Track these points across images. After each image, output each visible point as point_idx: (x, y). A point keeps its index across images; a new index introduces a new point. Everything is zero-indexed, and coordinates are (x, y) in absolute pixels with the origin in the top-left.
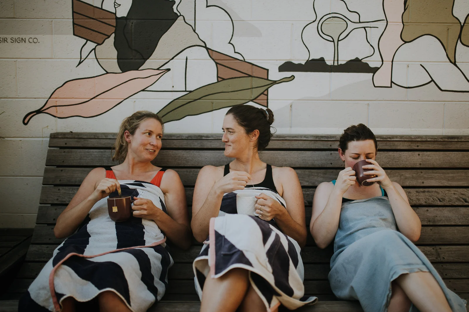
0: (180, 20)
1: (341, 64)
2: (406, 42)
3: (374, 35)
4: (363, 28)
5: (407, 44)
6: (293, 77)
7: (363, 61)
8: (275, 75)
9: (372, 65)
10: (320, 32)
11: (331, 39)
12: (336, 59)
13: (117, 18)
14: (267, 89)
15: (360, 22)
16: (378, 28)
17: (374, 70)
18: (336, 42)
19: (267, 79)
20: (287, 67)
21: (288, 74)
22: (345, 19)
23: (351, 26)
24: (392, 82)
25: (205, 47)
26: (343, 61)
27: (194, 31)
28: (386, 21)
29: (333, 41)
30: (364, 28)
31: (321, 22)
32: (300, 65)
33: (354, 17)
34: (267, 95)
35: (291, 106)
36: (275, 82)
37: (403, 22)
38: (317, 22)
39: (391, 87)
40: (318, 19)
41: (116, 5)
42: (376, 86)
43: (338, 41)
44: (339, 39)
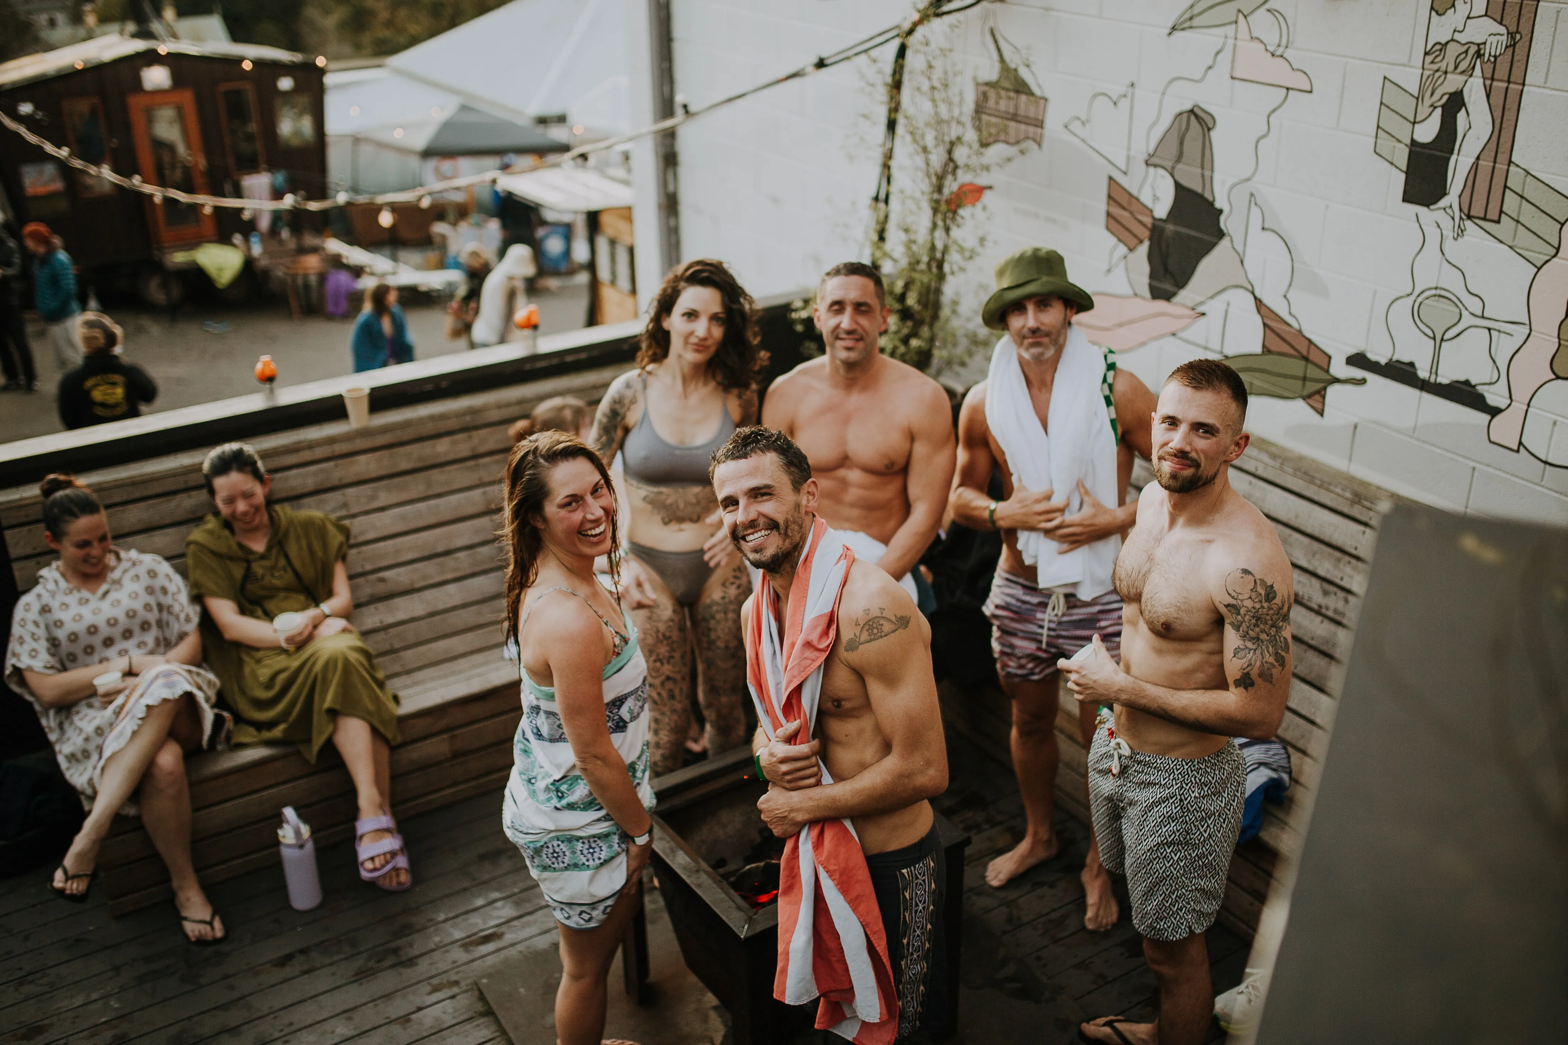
0: (1224, 243)
1: (1440, 384)
2: (1558, 377)
3: (1504, 347)
4: (1487, 331)
5: (1559, 381)
6: (1363, 381)
7: (1479, 388)
8: (1339, 368)
9: (1492, 400)
10: (1416, 314)
11: (1431, 335)
12: (1434, 370)
13: (1154, 218)
14: (1325, 389)
15: (1483, 317)
16: (1511, 335)
17: (1494, 412)
18: (1439, 341)
19: (1327, 371)
20: (1358, 360)
21: (1358, 373)
22: (1457, 302)
23: (1467, 320)
24: (1520, 443)
25: (1253, 294)
26: (1444, 378)
27: (1242, 262)
28: (1528, 327)
29: (1434, 339)
30: (1489, 329)
31: (1420, 299)
32: (1377, 364)
33: (1474, 305)
34: (1324, 397)
35: (1356, 427)
36: (1337, 380)
37: (1559, 337)
38: (1413, 297)
39: (1518, 451)
40: (1416, 293)
41: (1156, 198)
42: (1492, 439)
43: (1442, 340)
44: (1445, 337)
